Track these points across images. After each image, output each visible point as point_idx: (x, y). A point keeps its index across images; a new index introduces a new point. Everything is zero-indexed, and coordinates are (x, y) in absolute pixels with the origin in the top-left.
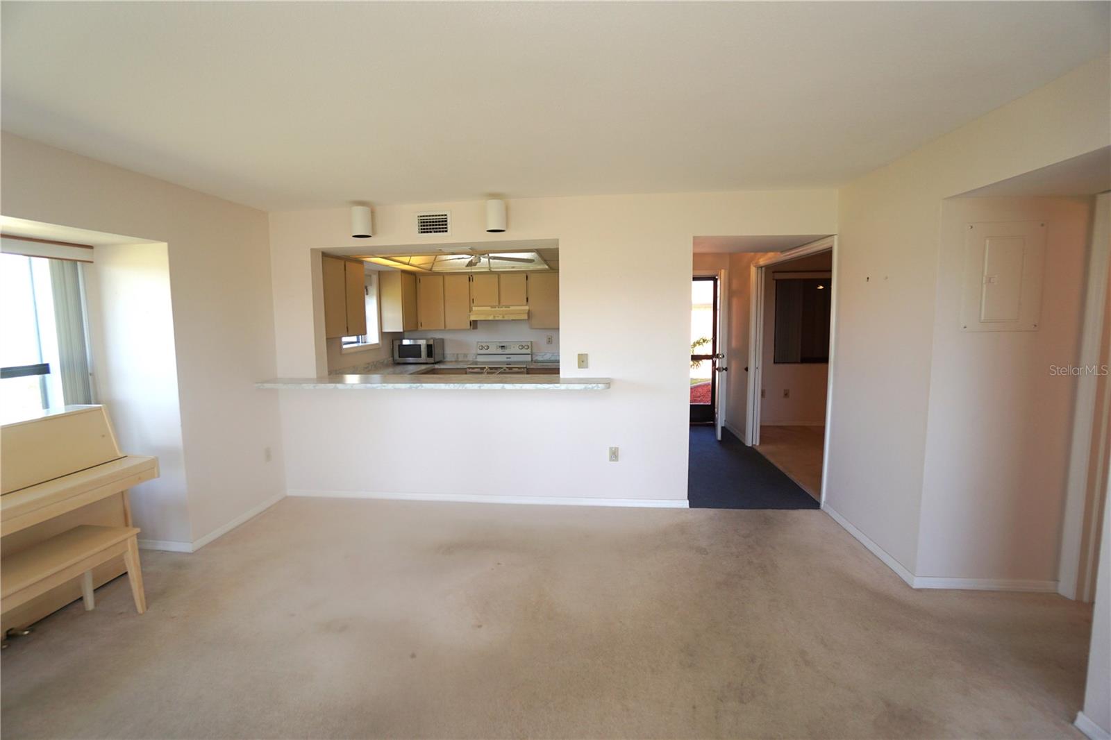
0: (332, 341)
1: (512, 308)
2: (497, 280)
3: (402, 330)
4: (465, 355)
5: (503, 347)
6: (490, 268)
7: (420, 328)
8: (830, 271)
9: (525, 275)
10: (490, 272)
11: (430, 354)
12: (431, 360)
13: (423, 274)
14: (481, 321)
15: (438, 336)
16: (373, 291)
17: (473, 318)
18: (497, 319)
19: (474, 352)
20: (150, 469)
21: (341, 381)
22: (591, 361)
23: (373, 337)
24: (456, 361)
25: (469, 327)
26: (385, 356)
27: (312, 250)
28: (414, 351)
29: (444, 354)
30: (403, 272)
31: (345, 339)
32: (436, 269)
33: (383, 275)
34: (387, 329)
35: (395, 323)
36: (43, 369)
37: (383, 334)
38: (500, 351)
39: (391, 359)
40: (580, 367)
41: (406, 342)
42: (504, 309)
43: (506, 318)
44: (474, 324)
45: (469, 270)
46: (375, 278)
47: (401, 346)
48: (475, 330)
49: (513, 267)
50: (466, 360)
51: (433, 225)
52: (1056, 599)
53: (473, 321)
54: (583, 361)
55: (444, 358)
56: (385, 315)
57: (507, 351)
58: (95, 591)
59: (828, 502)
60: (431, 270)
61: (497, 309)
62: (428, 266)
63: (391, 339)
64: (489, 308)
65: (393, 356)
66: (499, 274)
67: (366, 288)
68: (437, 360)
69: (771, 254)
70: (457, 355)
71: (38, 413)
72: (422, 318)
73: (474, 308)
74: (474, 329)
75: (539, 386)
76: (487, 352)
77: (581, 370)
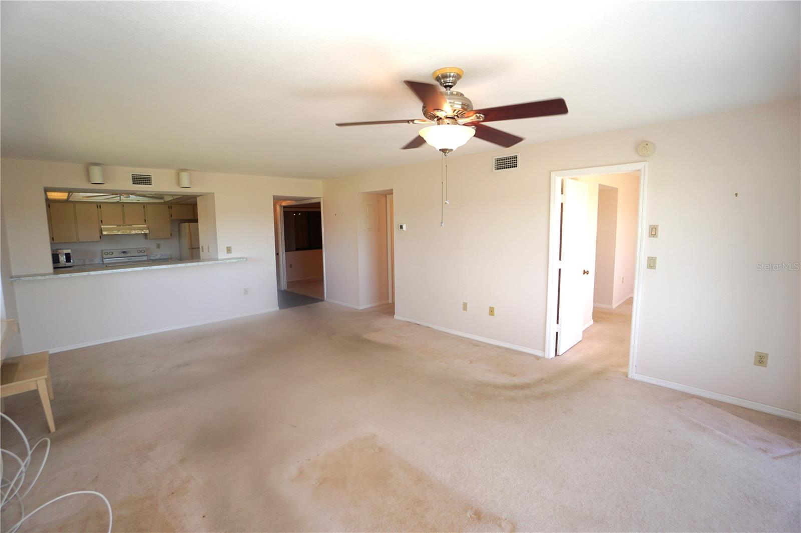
1: (134, 226)
2: (122, 209)
5: (124, 252)
8: (320, 208)
9: (143, 205)
10: (117, 203)
11: (68, 260)
12: (70, 264)
14: (109, 235)
17: (102, 233)
19: (99, 257)
22: (233, 250)
24: (83, 265)
32: (71, 199)
38: (123, 255)
40: (228, 253)
42: (127, 227)
48: (104, 242)
49: (138, 200)
50: (92, 263)
52: (388, 304)
54: (229, 250)
57: (128, 255)
59: (327, 297)
61: (122, 227)
62: (66, 198)
64: (115, 226)
66: (124, 204)
69: (287, 202)
73: (103, 226)
76: (113, 256)
77: (228, 254)
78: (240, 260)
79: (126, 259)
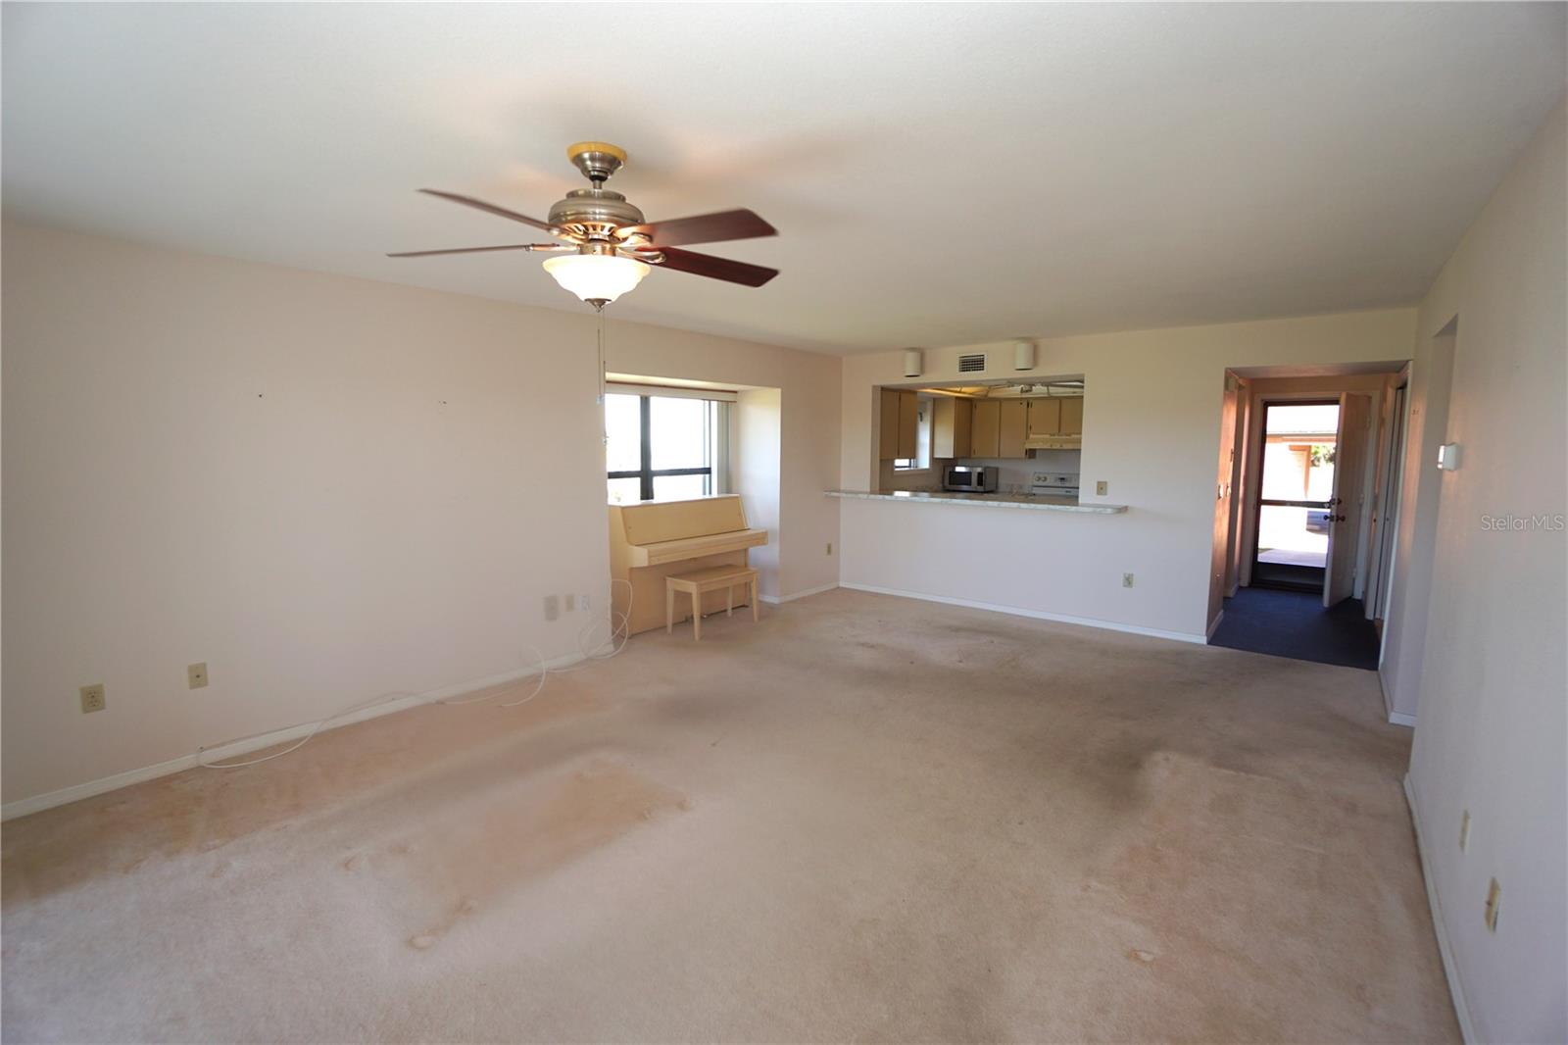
0: (885, 463)
1: (1073, 436)
2: (1058, 407)
3: (951, 456)
4: (1021, 487)
5: (1062, 479)
6: (1048, 393)
7: (973, 456)
10: (1050, 398)
11: (980, 482)
12: (980, 488)
13: (980, 400)
14: (1040, 449)
15: (993, 464)
16: (927, 418)
17: (1029, 446)
18: (1054, 447)
19: (1030, 484)
20: (761, 538)
21: (891, 494)
22: (1110, 489)
23: (924, 461)
25: (1024, 455)
26: (935, 481)
27: (874, 387)
28: (965, 478)
29: (997, 483)
30: (957, 398)
31: (898, 462)
32: (992, 395)
33: (937, 401)
34: (937, 455)
35: (946, 451)
36: (708, 471)
37: (933, 460)
38: (1059, 484)
39: (941, 485)
40: (1099, 493)
41: (959, 469)
42: (1064, 437)
43: (1065, 447)
44: (1031, 454)
45: (1025, 396)
46: (929, 405)
47: (953, 473)
48: (1032, 460)
49: (1074, 393)
51: (972, 364)
53: (1030, 450)
54: (1102, 488)
55: (997, 487)
56: (937, 441)
57: (1067, 485)
58: (733, 609)
60: (986, 396)
61: (1056, 437)
62: (985, 393)
63: (944, 466)
64: (1047, 436)
65: (943, 482)
66: (1060, 399)
67: (921, 414)
68: (987, 489)
70: (1012, 485)
71: (700, 496)
72: (976, 445)
73: (1031, 436)
74: (1030, 458)
75: (1051, 507)
76: (1044, 484)
77: (1099, 497)
78: (1099, 510)
79: (1062, 492)
